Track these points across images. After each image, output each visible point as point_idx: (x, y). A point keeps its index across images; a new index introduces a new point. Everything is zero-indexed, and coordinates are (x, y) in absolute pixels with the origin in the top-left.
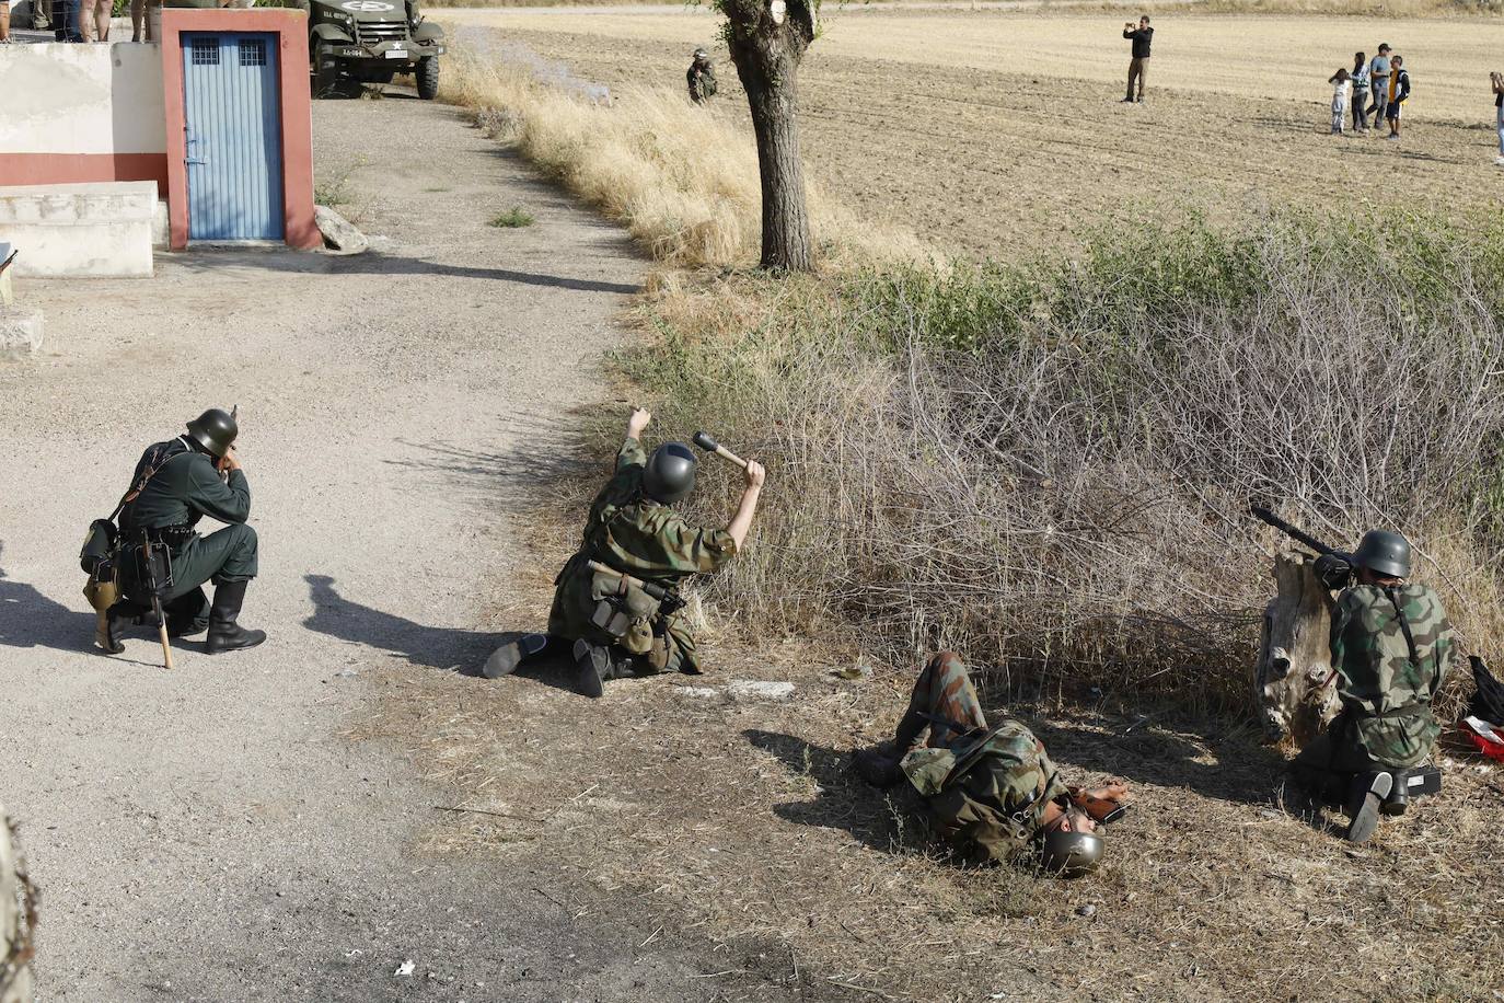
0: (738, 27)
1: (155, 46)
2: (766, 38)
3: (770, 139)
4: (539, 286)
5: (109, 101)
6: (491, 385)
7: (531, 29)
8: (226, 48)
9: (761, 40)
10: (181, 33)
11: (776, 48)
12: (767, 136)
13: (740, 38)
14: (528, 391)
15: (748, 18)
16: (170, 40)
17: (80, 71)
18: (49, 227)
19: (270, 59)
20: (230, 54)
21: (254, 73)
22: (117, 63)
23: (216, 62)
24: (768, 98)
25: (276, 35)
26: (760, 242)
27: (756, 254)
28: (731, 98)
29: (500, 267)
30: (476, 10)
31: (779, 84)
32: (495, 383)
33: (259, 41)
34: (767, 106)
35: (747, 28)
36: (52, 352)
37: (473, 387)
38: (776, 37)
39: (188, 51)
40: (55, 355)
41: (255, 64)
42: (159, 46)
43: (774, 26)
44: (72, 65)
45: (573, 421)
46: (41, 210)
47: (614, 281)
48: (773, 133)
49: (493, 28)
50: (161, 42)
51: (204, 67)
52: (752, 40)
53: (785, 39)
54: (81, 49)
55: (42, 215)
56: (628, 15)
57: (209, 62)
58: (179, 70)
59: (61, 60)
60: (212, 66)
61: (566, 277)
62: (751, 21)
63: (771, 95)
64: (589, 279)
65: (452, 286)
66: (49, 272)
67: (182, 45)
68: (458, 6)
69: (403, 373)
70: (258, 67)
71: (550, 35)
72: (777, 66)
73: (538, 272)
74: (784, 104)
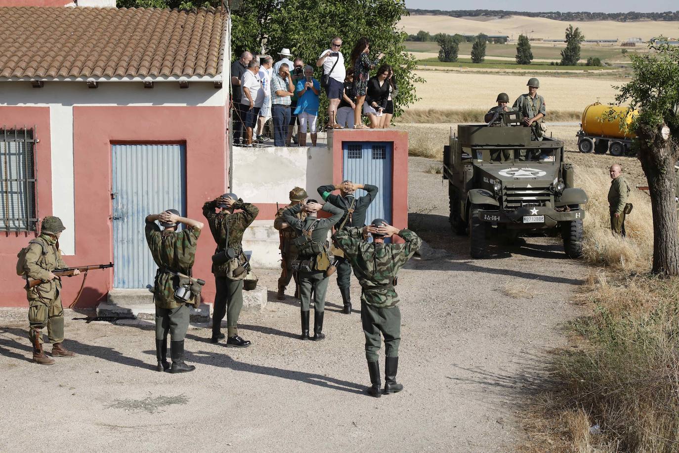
0: (643, 142)
1: (329, 149)
2: (658, 148)
3: (659, 202)
4: (528, 280)
5: (305, 177)
6: (502, 335)
8: (366, 150)
9: (655, 149)
10: (342, 142)
11: (663, 153)
12: (657, 201)
13: (644, 147)
14: (523, 339)
15: (649, 137)
16: (338, 146)
17: (291, 162)
18: (271, 243)
19: (388, 156)
20: (367, 153)
21: (380, 163)
22: (310, 157)
23: (360, 157)
24: (658, 180)
25: (391, 144)
26: (651, 258)
27: (649, 265)
28: (629, 173)
29: (506, 268)
31: (665, 172)
32: (505, 334)
33: (383, 147)
34: (658, 185)
35: (648, 142)
36: (271, 310)
37: (493, 336)
38: (664, 147)
39: (346, 152)
40: (273, 311)
41: (380, 158)
42: (331, 150)
43: (663, 141)
44: (286, 159)
45: (550, 358)
46: (268, 233)
47: (568, 277)
48: (661, 199)
50: (332, 147)
51: (354, 160)
52: (650, 149)
53: (669, 148)
54: (291, 151)
55: (268, 236)
56: (571, 126)
57: (357, 158)
58: (341, 161)
59: (281, 156)
60: (358, 159)
61: (542, 274)
62: (651, 139)
63: (660, 178)
64: (555, 276)
65: (480, 278)
66: (270, 266)
67: (343, 149)
69: (455, 327)
70: (381, 160)
72: (664, 163)
73: (527, 271)
74: (668, 183)
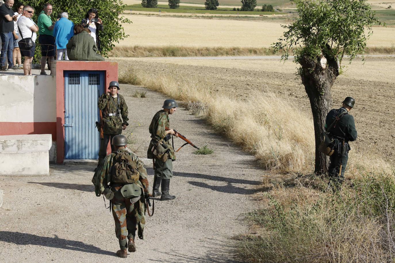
0: (306, 70)
1: (53, 77)
2: (318, 74)
3: (319, 118)
4: (216, 181)
5: (32, 100)
6: (196, 225)
7: (208, 66)
8: (83, 78)
9: (316, 75)
10: (64, 71)
11: (322, 79)
12: (318, 117)
13: (306, 74)
14: (212, 228)
15: (310, 66)
16: (60, 74)
17: (21, 88)
18: (6, 154)
19: (101, 82)
20: (84, 80)
21: (94, 88)
22: (37, 84)
23: (79, 83)
24: (318, 100)
25: (104, 72)
26: (314, 162)
28: (296, 97)
29: (199, 173)
30: (184, 58)
31: (323, 94)
32: (198, 225)
33: (97, 75)
34: (318, 104)
35: (310, 70)
36: (7, 209)
37: (188, 226)
38: (323, 74)
39: (67, 79)
40: (8, 210)
41: (95, 84)
42: (54, 76)
43: (322, 69)
44: (17, 85)
45: (233, 242)
46: (3, 146)
47: (249, 179)
48: (321, 115)
49: (192, 66)
50: (56, 75)
51: (73, 85)
52: (312, 75)
53: (326, 75)
54: (22, 78)
55: (3, 149)
56: (250, 60)
57: (76, 84)
58: (63, 87)
59: (13, 83)
60: (77, 85)
61: (228, 177)
62: (311, 67)
63: (320, 99)
64: (238, 178)
65: (178, 180)
66: (5, 173)
67: (64, 76)
68: (176, 56)
69: (158, 219)
70: (96, 86)
71: (217, 69)
72: (323, 86)
73: (216, 175)
74: (326, 103)
